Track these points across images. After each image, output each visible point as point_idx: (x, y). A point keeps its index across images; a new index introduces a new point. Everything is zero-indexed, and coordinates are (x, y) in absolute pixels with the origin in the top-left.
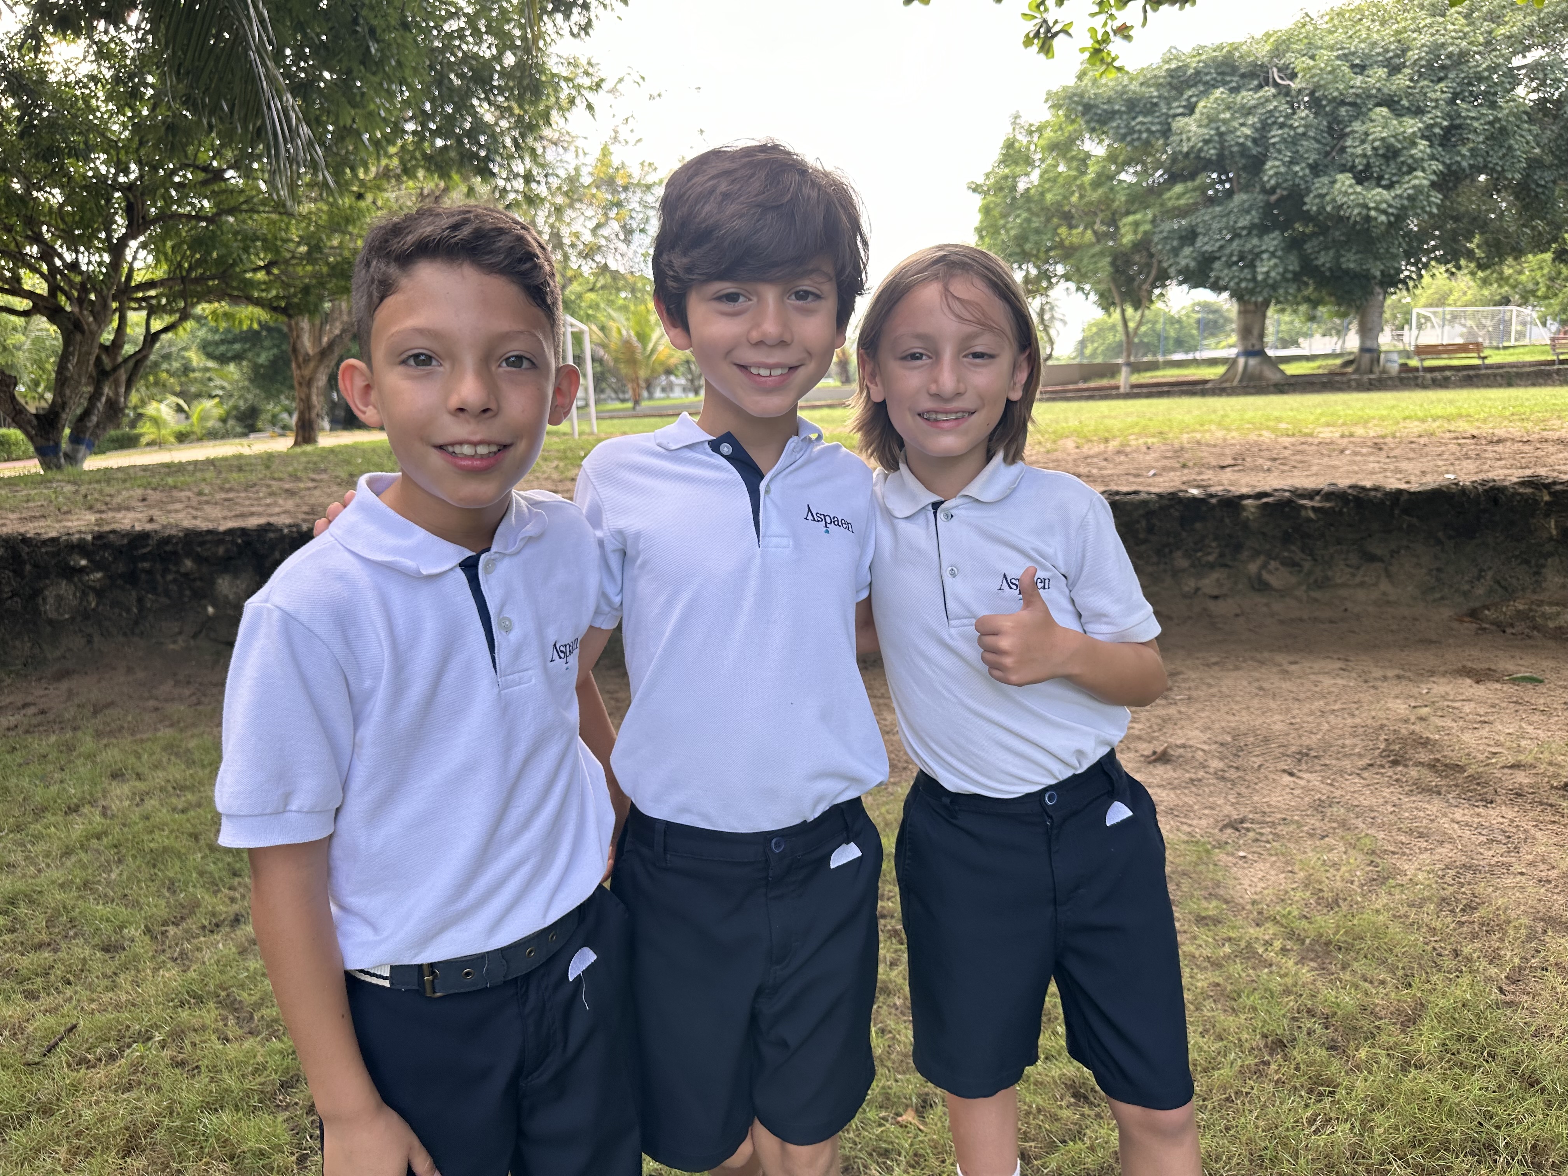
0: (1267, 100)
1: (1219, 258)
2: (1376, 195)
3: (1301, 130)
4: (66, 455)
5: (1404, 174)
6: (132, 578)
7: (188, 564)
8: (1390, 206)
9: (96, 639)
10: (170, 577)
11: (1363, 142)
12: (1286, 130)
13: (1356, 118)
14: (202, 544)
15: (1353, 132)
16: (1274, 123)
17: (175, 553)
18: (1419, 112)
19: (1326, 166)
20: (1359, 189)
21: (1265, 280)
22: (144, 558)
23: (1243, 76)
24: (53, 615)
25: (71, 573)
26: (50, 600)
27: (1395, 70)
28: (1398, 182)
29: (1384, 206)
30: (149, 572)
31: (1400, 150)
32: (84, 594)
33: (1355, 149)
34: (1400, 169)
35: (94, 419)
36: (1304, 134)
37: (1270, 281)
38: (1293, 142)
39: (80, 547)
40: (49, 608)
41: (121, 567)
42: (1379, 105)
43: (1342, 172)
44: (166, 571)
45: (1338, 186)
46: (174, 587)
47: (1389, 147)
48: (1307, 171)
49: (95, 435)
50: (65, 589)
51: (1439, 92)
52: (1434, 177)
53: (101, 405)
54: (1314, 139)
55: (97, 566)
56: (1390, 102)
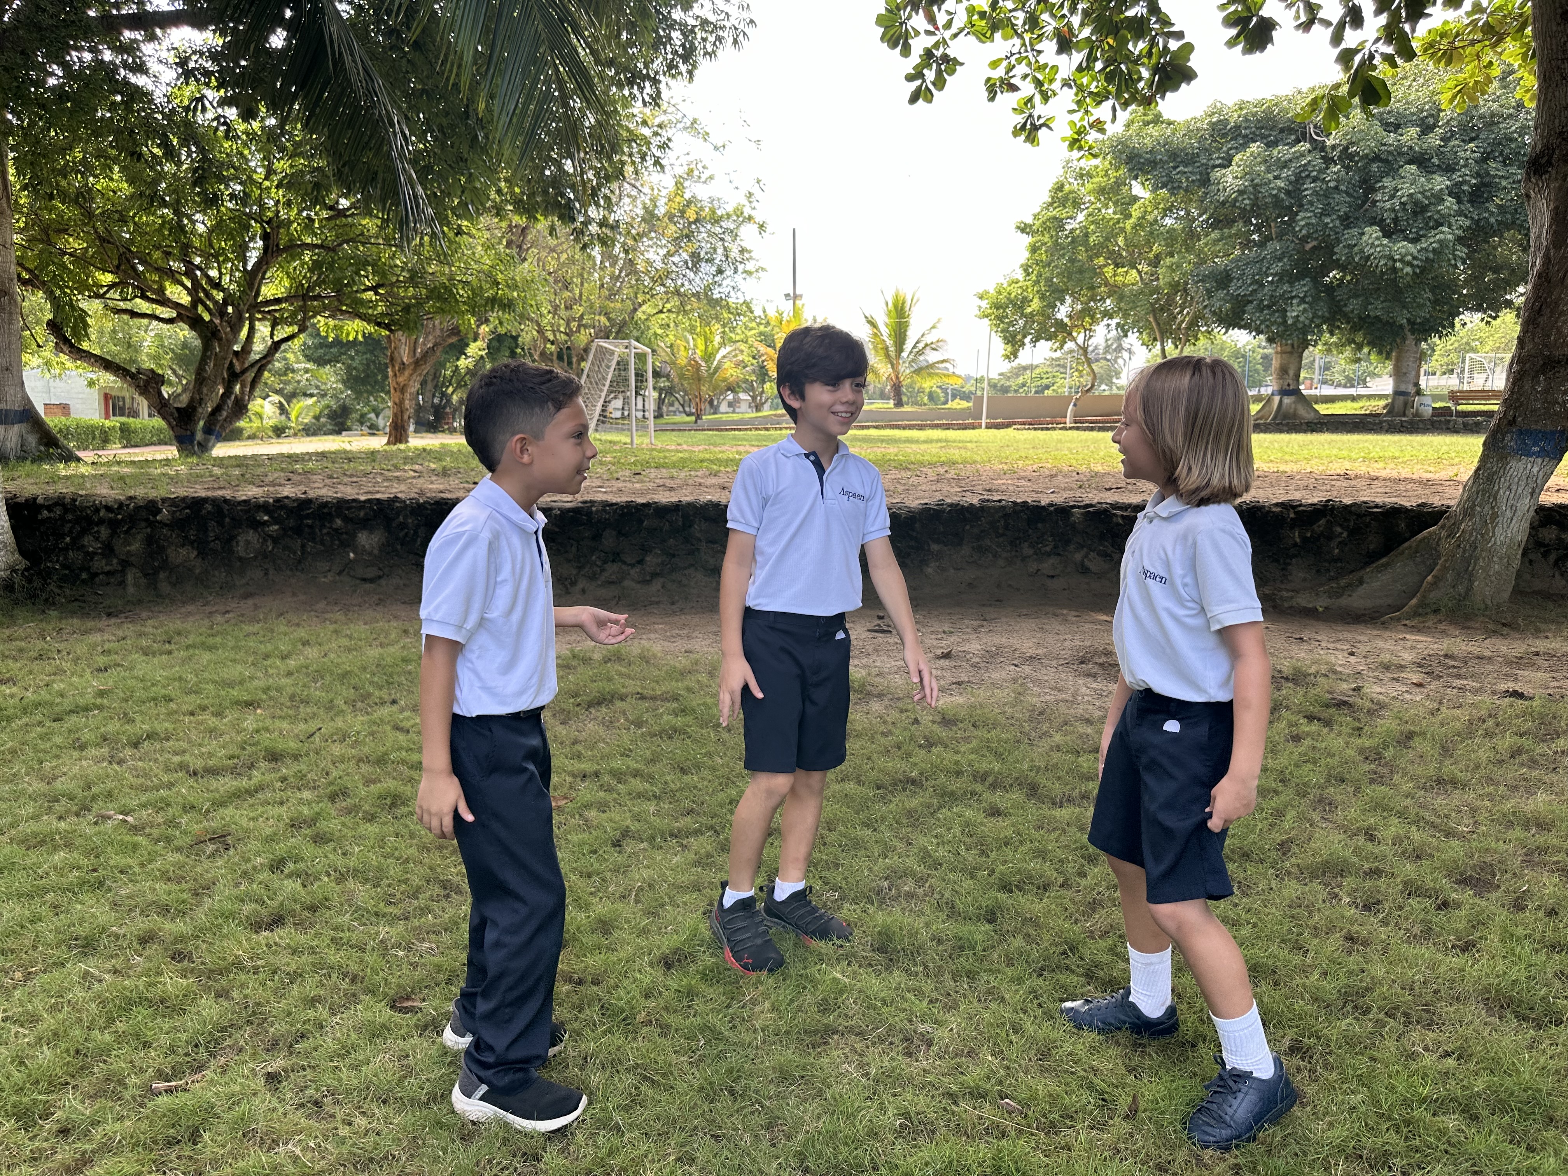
0: (1302, 155)
1: (1251, 302)
2: (1402, 247)
3: (1332, 184)
4: (199, 444)
5: (1432, 228)
6: (298, 531)
7: (339, 522)
8: (1415, 258)
9: (271, 572)
10: (325, 531)
11: (1392, 197)
12: (1319, 184)
13: (1388, 175)
14: (349, 509)
15: (1384, 187)
16: (1308, 176)
17: (330, 514)
18: (1449, 169)
19: (1357, 219)
20: (1385, 241)
21: (1294, 324)
22: (308, 516)
23: (1282, 131)
24: (242, 554)
25: (257, 525)
26: (241, 544)
27: (1427, 128)
28: (1424, 236)
29: (1409, 258)
30: (311, 527)
31: (1427, 206)
32: (265, 540)
33: (1383, 202)
34: (1427, 224)
35: (225, 414)
36: (1336, 188)
37: (1300, 326)
38: (1327, 194)
39: (264, 507)
40: (240, 549)
41: (292, 523)
42: (1410, 162)
43: (1371, 225)
44: (323, 526)
45: (1365, 238)
46: (327, 538)
47: (1416, 203)
48: (1338, 223)
49: (223, 427)
50: (251, 536)
51: (1469, 151)
52: (1460, 232)
53: (230, 402)
54: (1346, 193)
55: (275, 521)
56: (1421, 161)
